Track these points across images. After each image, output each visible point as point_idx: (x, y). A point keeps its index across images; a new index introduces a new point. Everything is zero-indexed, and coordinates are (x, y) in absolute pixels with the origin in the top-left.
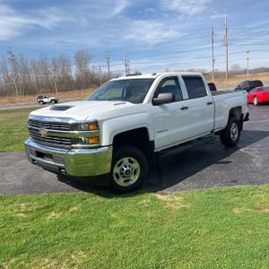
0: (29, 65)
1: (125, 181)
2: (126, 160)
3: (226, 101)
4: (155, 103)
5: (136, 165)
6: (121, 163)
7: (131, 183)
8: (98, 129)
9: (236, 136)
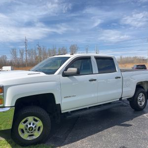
0: (47, 51)
1: (30, 136)
2: (30, 119)
3: (134, 77)
4: (64, 75)
5: (40, 123)
6: (26, 121)
7: (34, 137)
8: (3, 92)
9: (143, 103)
